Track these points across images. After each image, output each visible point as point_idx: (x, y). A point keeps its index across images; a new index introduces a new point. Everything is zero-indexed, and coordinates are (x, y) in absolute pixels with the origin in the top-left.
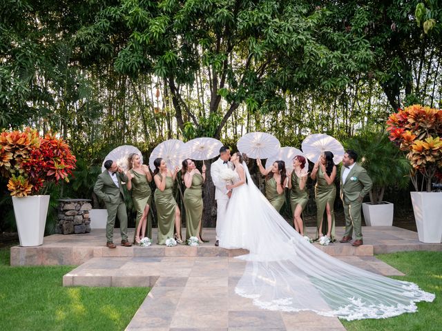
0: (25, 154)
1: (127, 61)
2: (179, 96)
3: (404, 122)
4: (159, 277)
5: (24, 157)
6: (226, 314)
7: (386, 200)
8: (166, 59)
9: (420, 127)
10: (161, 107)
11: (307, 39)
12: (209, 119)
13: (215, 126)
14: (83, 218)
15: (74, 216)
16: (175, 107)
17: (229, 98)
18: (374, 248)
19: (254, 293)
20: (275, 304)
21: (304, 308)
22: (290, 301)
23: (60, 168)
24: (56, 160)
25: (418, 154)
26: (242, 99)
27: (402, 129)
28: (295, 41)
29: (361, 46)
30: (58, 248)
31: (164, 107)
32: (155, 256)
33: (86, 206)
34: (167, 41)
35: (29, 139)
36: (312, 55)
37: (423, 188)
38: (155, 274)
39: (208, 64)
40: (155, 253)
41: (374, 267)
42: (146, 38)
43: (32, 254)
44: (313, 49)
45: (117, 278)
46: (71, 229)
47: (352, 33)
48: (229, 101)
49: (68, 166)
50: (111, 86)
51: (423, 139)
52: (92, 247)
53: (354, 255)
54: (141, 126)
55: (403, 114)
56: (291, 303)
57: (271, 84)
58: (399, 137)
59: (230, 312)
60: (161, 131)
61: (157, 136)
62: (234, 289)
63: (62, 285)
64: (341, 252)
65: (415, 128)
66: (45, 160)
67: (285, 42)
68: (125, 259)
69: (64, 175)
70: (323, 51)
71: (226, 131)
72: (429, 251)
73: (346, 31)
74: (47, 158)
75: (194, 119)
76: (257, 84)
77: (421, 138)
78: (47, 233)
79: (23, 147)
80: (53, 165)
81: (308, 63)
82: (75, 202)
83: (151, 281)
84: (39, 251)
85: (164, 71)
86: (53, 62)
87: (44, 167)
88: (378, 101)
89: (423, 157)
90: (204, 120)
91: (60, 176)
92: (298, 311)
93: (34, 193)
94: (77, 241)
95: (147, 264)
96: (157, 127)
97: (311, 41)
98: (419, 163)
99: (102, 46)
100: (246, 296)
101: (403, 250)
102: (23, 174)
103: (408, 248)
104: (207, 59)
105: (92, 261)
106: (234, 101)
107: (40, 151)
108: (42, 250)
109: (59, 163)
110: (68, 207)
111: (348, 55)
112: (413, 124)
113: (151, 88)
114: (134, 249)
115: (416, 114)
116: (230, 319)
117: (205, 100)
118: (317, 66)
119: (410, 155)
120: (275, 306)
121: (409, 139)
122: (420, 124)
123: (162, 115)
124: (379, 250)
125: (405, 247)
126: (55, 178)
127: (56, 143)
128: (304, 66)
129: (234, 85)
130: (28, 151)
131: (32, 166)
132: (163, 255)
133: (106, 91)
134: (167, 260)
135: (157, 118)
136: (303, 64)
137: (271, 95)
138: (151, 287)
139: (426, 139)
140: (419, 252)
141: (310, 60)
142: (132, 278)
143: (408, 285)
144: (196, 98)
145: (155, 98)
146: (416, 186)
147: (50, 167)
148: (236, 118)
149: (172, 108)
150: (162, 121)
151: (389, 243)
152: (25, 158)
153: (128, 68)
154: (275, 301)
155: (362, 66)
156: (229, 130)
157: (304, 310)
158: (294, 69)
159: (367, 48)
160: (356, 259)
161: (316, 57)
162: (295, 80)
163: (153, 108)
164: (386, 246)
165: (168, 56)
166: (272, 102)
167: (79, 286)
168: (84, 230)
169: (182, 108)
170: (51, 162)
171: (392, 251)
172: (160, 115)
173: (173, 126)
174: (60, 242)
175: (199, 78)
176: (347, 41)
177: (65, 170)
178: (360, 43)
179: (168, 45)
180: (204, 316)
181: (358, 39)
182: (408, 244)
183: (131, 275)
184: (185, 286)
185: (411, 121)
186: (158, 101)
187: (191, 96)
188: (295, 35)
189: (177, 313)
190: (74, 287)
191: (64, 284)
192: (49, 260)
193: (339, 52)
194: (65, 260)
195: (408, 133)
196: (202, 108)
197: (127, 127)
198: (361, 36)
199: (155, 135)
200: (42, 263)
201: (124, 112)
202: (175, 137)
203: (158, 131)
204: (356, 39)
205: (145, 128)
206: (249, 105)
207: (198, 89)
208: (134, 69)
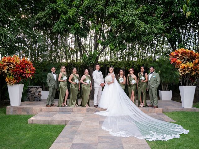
0: (13, 66)
1: (58, 27)
2: (81, 43)
3: (177, 56)
4: (69, 121)
5: (13, 68)
6: (97, 137)
7: (169, 89)
8: (75, 26)
9: (183, 58)
10: (73, 47)
11: (136, 19)
12: (94, 53)
13: (96, 56)
14: (38, 94)
15: (34, 93)
16: (79, 47)
18: (163, 110)
19: (110, 129)
23: (28, 73)
24: (27, 69)
25: (183, 70)
26: (108, 44)
27: (176, 59)
28: (131, 20)
29: (159, 23)
30: (27, 107)
32: (69, 112)
33: (40, 89)
34: (76, 19)
35: (15, 60)
36: (138, 26)
37: (184, 84)
38: (68, 119)
39: (93, 29)
40: (68, 110)
41: (162, 118)
42: (67, 17)
43: (15, 109)
44: (139, 23)
45: (51, 121)
46: (33, 99)
47: (156, 17)
48: (102, 45)
49: (32, 72)
50: (52, 38)
51: (185, 63)
52: (41, 107)
53: (154, 112)
54: (64, 55)
55: (177, 52)
57: (120, 38)
58: (174, 62)
59: (99, 136)
63: (27, 123)
64: (149, 111)
66: (22, 69)
67: (126, 20)
68: (56, 112)
69: (30, 76)
70: (143, 24)
72: (186, 111)
73: (153, 16)
75: (87, 53)
76: (115, 38)
77: (184, 63)
78: (22, 101)
79: (12, 63)
80: (25, 71)
81: (136, 30)
82: (35, 88)
83: (66, 122)
84: (18, 108)
85: (74, 32)
86: (27, 27)
87: (21, 72)
89: (185, 71)
90: (92, 53)
91: (28, 76)
93: (17, 83)
94: (35, 104)
95: (65, 115)
97: (138, 20)
98: (183, 73)
99: (48, 21)
101: (175, 111)
102: (12, 75)
104: (93, 27)
105: (41, 113)
106: (104, 45)
107: (20, 65)
108: (20, 108)
109: (28, 71)
110: (32, 89)
111: (154, 26)
112: (181, 57)
113: (69, 39)
114: (60, 108)
115: (182, 52)
116: (99, 139)
117: (92, 44)
118: (140, 31)
119: (179, 70)
120: (118, 134)
121: (179, 63)
122: (184, 57)
124: (165, 110)
125: (176, 109)
126: (26, 77)
127: (27, 62)
128: (134, 31)
129: (104, 38)
130: (15, 65)
131: (16, 72)
132: (72, 111)
133: (50, 40)
134: (74, 113)
135: (71, 52)
136: (134, 30)
137: (120, 43)
138: (66, 125)
140: (182, 112)
141: (137, 28)
142: (58, 121)
144: (88, 44)
145: (70, 44)
146: (181, 83)
148: (105, 53)
150: (73, 54)
153: (59, 30)
154: (118, 132)
155: (160, 31)
156: (102, 58)
157: (131, 136)
158: (130, 32)
159: (162, 23)
160: (155, 114)
161: (140, 27)
162: (131, 37)
163: (69, 48)
164: (168, 109)
165: (76, 25)
166: (121, 46)
167: (35, 124)
168: (39, 99)
169: (82, 48)
170: (24, 70)
171: (170, 111)
172: (73, 51)
173: (78, 56)
174: (28, 104)
175: (90, 35)
176: (153, 20)
177: (31, 73)
178: (159, 21)
179: (76, 21)
180: (88, 138)
181: (158, 19)
182: (177, 108)
183: (57, 119)
184: (80, 125)
185: (180, 55)
186: (72, 45)
187: (86, 43)
188: (131, 17)
189: (76, 136)
190: (33, 124)
191: (29, 123)
192: (23, 112)
193: (150, 25)
194: (30, 112)
195: (179, 61)
196: (91, 48)
197: (58, 56)
198: (160, 18)
199: (70, 59)
200: (20, 114)
201: (57, 49)
202: (79, 61)
203: (72, 57)
204: (157, 19)
205: (66, 56)
206: (111, 47)
207: (89, 40)
208: (61, 31)
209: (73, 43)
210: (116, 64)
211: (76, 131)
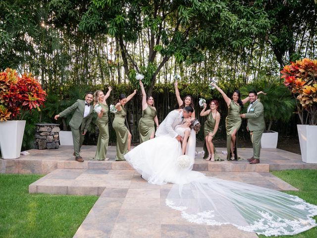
0: (5, 88)
1: (88, 23)
2: (126, 51)
3: (295, 71)
4: (105, 188)
5: (4, 90)
6: (159, 228)
7: (273, 129)
8: (117, 21)
9: (309, 76)
10: (113, 59)
11: (223, 7)
12: (148, 67)
13: (152, 72)
14: (54, 137)
15: (47, 136)
16: (123, 59)
17: (163, 52)
18: (270, 167)
19: (182, 205)
20: (200, 217)
21: (226, 222)
22: (212, 213)
23: (33, 100)
24: (30, 94)
25: (307, 96)
26: (172, 53)
27: (294, 77)
28: (214, 9)
29: (261, 16)
30: (31, 161)
31: (115, 59)
32: (104, 169)
33: (56, 129)
34: (118, 8)
35: (8, 76)
36: (227, 19)
37: (307, 122)
38: (102, 185)
39: (148, 26)
40: (104, 167)
41: (272, 182)
42: (102, 4)
43: (11, 165)
44: (227, 15)
45: (72, 188)
46: (45, 146)
47: (255, 6)
48: (162, 55)
49: (39, 99)
50: (78, 43)
51: (311, 85)
52: (56, 161)
53: (254, 171)
54: (99, 72)
55: (295, 66)
56: (213, 216)
57: (194, 42)
58: (291, 83)
59: (163, 226)
60: (113, 77)
61: (110, 80)
62: (165, 201)
63: (28, 192)
64: (245, 169)
65: (304, 76)
66: (20, 94)
67: (206, 9)
68: (81, 171)
69: (37, 106)
70: (234, 18)
71: (159, 77)
72: (311, 169)
73: (250, 5)
74: (22, 92)
75: (137, 68)
76: (184, 43)
77: (309, 84)
78: (23, 149)
79: (4, 82)
80: (27, 98)
81: (223, 26)
82: (47, 126)
83: (99, 191)
84: (16, 163)
85: (115, 30)
86: (34, 23)
87: (19, 98)
88: (266, 60)
89: (311, 98)
90: (144, 69)
91: (33, 106)
92: (220, 224)
93: (12, 118)
94: (47, 155)
95: (99, 176)
96: (110, 74)
97: (226, 9)
98: (307, 103)
99: (70, 12)
100: (174, 208)
101: (291, 168)
102: (4, 104)
103: (295, 167)
104: (147, 22)
105: (56, 172)
106: (166, 55)
107: (17, 86)
108: (19, 162)
109: (33, 96)
110: (42, 129)
111: (251, 22)
112: (304, 73)
113: (106, 46)
114: (89, 163)
115: (306, 65)
116: (162, 233)
117: (145, 55)
118: (229, 28)
119: (299, 97)
120: (200, 219)
121: (299, 84)
122: (309, 73)
123: (114, 65)
124: (273, 168)
125: (293, 165)
126: (29, 107)
127: (30, 81)
128: (220, 28)
129: (166, 43)
130: (8, 86)
131: (10, 98)
132: (110, 168)
133: (74, 46)
134: (113, 172)
135: (110, 67)
136: (218, 27)
137: (193, 51)
138: (99, 195)
139: (313, 85)
140: (303, 170)
141: (225, 24)
142: (84, 188)
143: (294, 198)
144: (139, 53)
145: (109, 52)
146: (302, 121)
147: (25, 99)
148: (166, 68)
149: (121, 60)
150: (114, 70)
151: (280, 163)
152: (5, 92)
153: (88, 28)
154: (199, 214)
155: (261, 30)
156: (161, 77)
157: (225, 224)
158: (212, 31)
159: (266, 17)
160: (257, 175)
161: (230, 22)
162: (213, 39)
163: (108, 60)
164: (278, 165)
165: (118, 19)
166: (194, 56)
167: (42, 194)
168: (55, 146)
169: (128, 60)
170: (25, 95)
171: (282, 168)
172: (113, 66)
173: (122, 74)
174: (33, 156)
175: (141, 39)
176: (250, 12)
177: (38, 101)
178: (261, 14)
179: (118, 11)
180: (140, 230)
181: (259, 11)
182: (295, 164)
183: (83, 185)
184: (125, 197)
185: (301, 70)
186: (111, 55)
187: (135, 52)
188: (214, 5)
189: (117, 226)
190: (38, 194)
191: (30, 191)
192: (24, 169)
193: (245, 20)
194: (36, 170)
195: (299, 80)
196: (142, 61)
197: (89, 73)
198: (261, 8)
199: (109, 79)
200: (19, 172)
201: (87, 62)
202: (123, 81)
203: (111, 76)
204: (257, 10)
205: (102, 74)
206: (177, 57)
207: (140, 47)
208: (93, 29)
209: (113, 53)
210: (184, 88)
211: (117, 213)
